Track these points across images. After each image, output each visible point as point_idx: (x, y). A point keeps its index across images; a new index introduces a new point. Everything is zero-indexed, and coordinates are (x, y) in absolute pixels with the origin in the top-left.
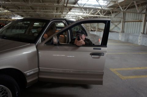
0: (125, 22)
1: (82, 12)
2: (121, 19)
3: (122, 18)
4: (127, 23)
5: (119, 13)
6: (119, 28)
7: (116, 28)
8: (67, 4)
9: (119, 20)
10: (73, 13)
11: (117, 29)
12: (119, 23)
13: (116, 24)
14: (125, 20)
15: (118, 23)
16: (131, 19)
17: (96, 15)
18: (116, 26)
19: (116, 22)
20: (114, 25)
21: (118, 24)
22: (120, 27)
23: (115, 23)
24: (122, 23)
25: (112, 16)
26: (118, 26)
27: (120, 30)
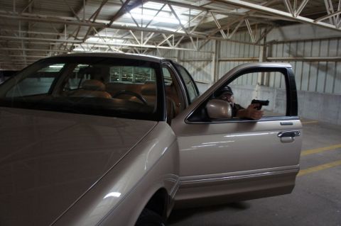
0: (220, 61)
2: (210, 54)
3: (212, 53)
4: (223, 62)
5: (207, 42)
6: (206, 75)
7: (199, 73)
8: (95, 19)
9: (206, 58)
10: (101, 41)
11: (202, 75)
12: (205, 62)
13: (199, 65)
14: (219, 57)
15: (202, 63)
16: (232, 56)
17: (161, 46)
18: (199, 70)
19: (198, 61)
20: (195, 67)
21: (204, 66)
22: (208, 72)
23: (196, 63)
24: (213, 63)
25: (193, 48)
26: (205, 69)
27: (210, 79)
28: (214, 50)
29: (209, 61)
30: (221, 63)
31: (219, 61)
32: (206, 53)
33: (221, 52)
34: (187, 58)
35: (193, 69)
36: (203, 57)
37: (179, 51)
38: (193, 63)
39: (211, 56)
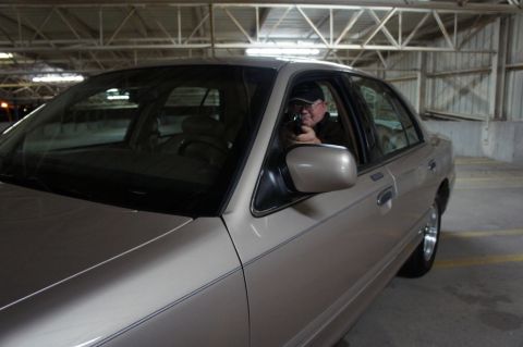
0: (509, 69)
1: (308, 39)
2: (486, 56)
3: (492, 52)
4: (519, 73)
5: (475, 33)
6: (479, 102)
7: (463, 99)
9: (479, 65)
11: (469, 104)
12: (478, 76)
13: (465, 81)
14: (508, 61)
15: (471, 77)
17: (370, 43)
18: (464, 92)
19: (463, 74)
20: (455, 87)
21: (474, 83)
22: (484, 97)
23: (459, 78)
24: (494, 75)
25: (446, 45)
26: (476, 91)
27: (487, 110)
28: (496, 47)
29: (486, 71)
30: (512, 74)
31: (507, 69)
32: (479, 56)
33: (514, 50)
34: (440, 69)
35: (452, 90)
36: (472, 65)
37: (425, 54)
38: (452, 79)
39: (490, 60)
